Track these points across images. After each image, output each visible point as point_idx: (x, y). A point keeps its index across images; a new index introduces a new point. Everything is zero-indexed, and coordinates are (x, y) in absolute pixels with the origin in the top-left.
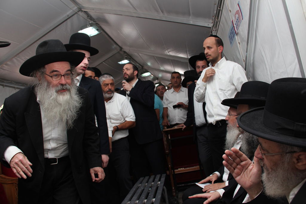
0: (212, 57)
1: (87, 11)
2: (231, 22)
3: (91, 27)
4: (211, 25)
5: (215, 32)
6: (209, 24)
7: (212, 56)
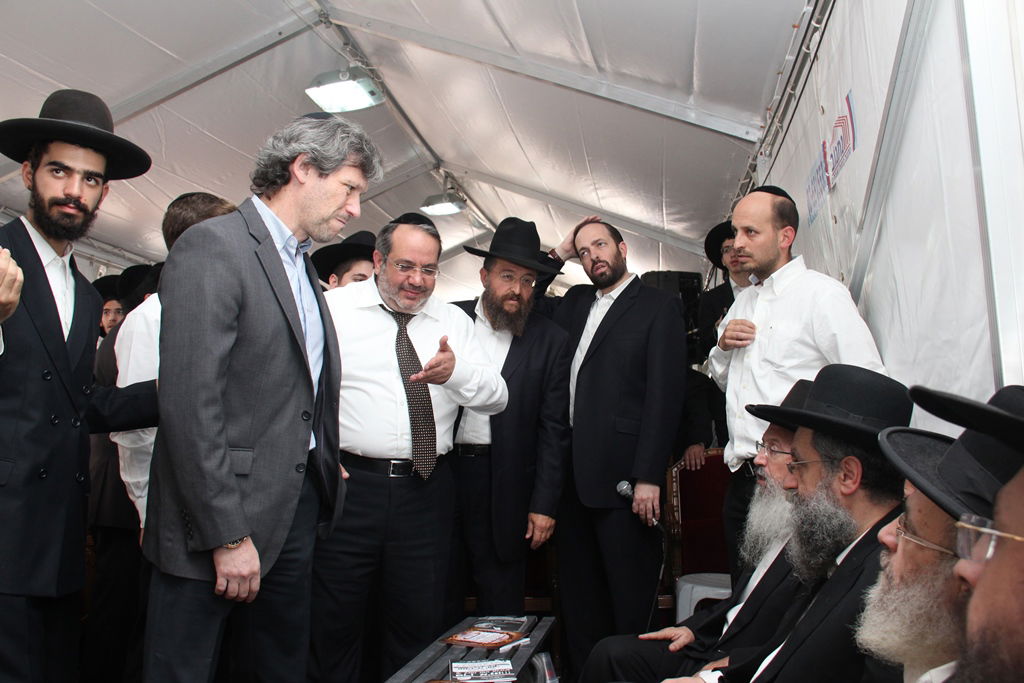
0: (755, 261)
1: (345, 27)
2: (821, 148)
3: (351, 82)
4: (755, 135)
5: (766, 158)
6: (750, 130)
7: (756, 258)
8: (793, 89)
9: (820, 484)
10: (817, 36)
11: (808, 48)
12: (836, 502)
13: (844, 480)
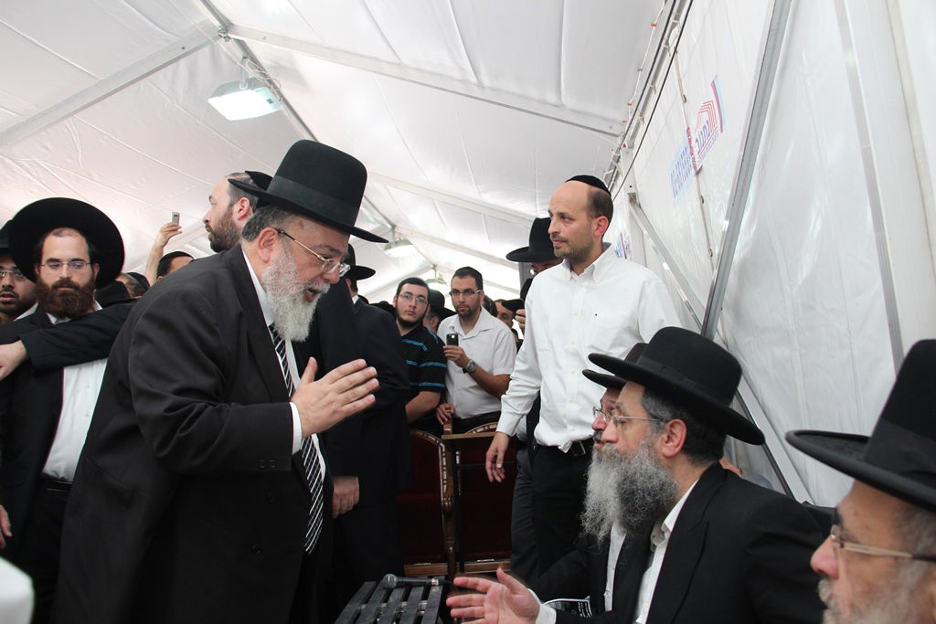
0: (570, 245)
1: (244, 42)
2: (685, 134)
3: (250, 91)
5: (629, 149)
6: (613, 124)
7: (570, 243)
8: (653, 83)
9: (643, 442)
10: (676, 31)
11: (667, 43)
12: (657, 462)
13: (667, 442)
